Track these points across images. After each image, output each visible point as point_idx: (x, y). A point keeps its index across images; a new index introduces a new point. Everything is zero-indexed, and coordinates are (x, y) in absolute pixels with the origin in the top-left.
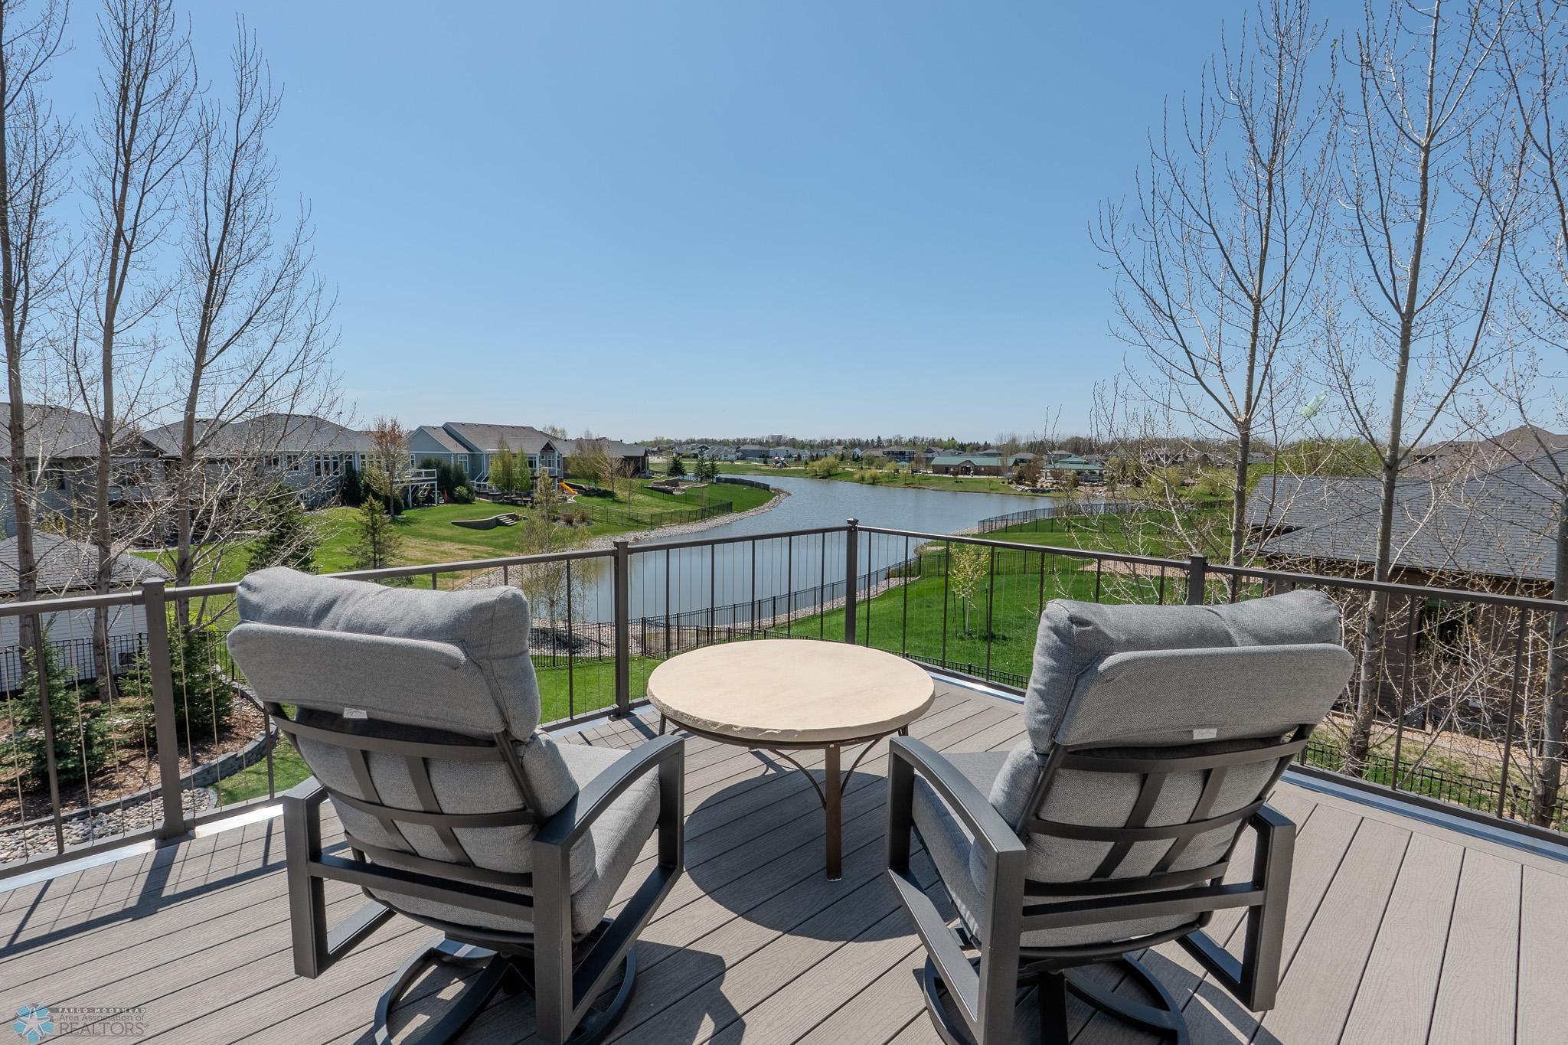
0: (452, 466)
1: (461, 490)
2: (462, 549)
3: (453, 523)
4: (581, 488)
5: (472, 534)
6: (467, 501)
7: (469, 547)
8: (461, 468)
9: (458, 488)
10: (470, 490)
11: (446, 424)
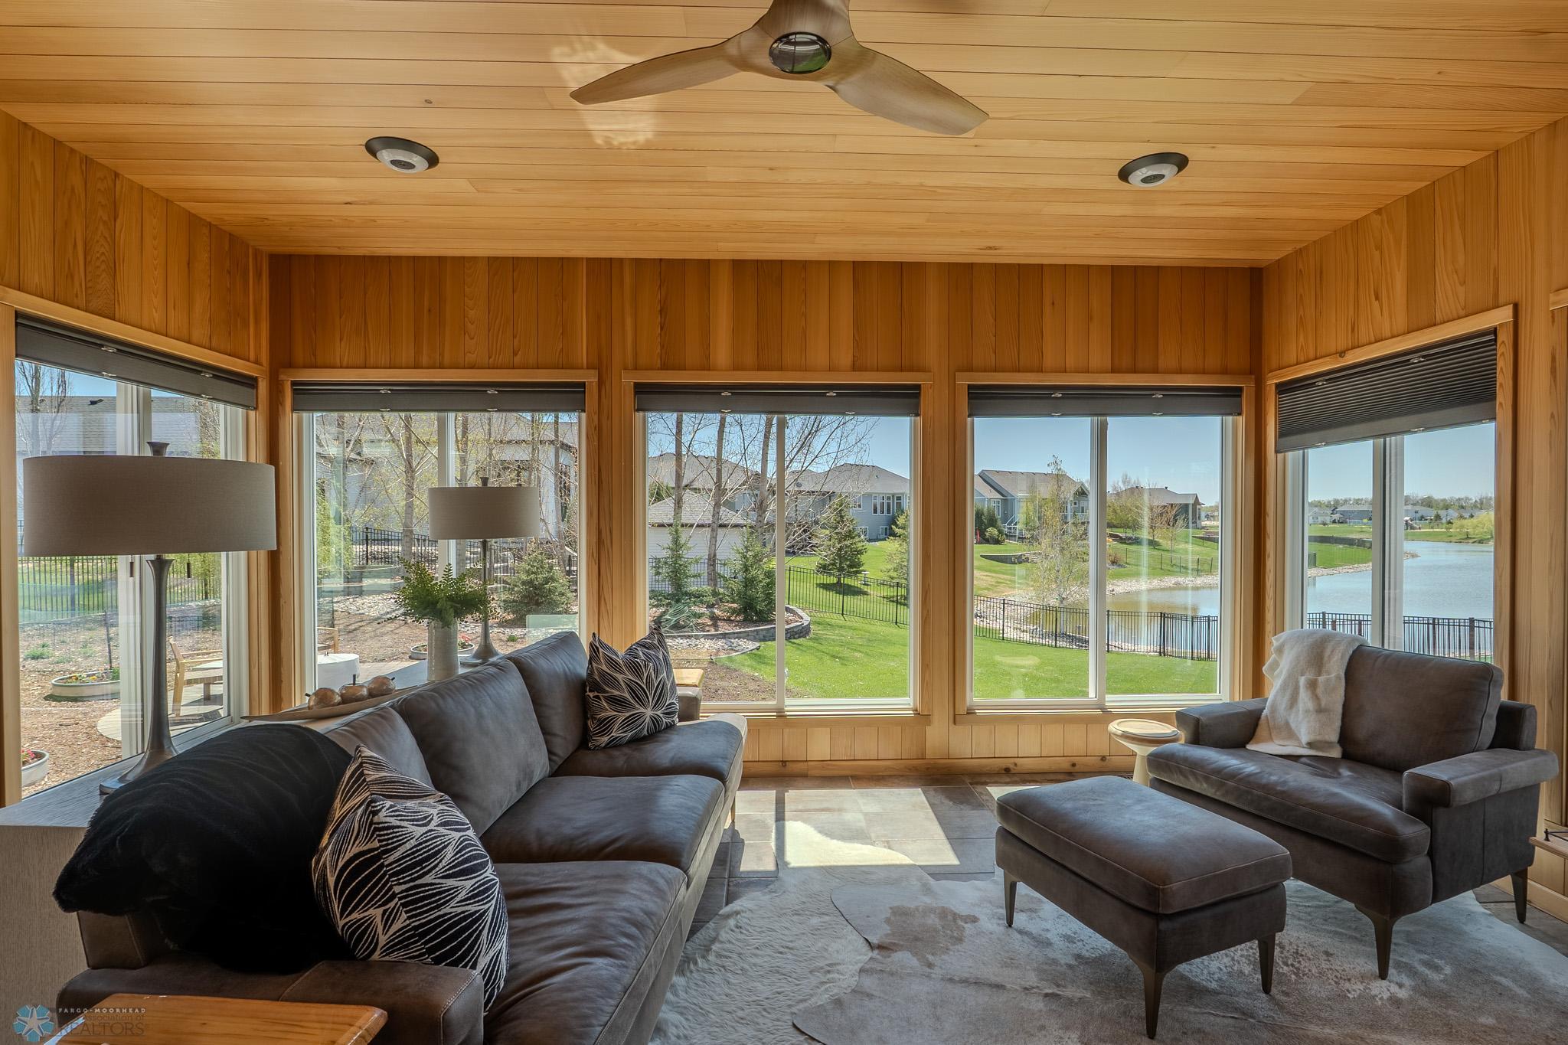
0: (985, 510)
1: (992, 531)
2: (987, 576)
3: (981, 556)
4: (1117, 536)
5: (998, 566)
6: (997, 542)
7: (994, 575)
8: (994, 512)
9: (990, 529)
10: (1000, 532)
11: (982, 471)
